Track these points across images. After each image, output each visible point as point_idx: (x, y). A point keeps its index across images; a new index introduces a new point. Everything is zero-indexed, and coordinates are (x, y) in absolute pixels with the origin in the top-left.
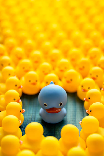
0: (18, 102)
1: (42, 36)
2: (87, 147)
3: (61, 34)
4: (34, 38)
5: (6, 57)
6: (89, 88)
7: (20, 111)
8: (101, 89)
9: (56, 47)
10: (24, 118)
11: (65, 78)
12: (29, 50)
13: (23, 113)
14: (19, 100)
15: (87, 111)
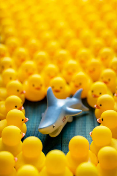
0: (20, 109)
1: (48, 35)
2: (98, 163)
3: (69, 33)
4: (38, 38)
5: (7, 59)
6: (100, 94)
7: (23, 120)
8: (114, 94)
9: (63, 47)
10: (27, 129)
11: (74, 81)
12: (33, 51)
13: (26, 123)
14: (21, 107)
15: (98, 120)
